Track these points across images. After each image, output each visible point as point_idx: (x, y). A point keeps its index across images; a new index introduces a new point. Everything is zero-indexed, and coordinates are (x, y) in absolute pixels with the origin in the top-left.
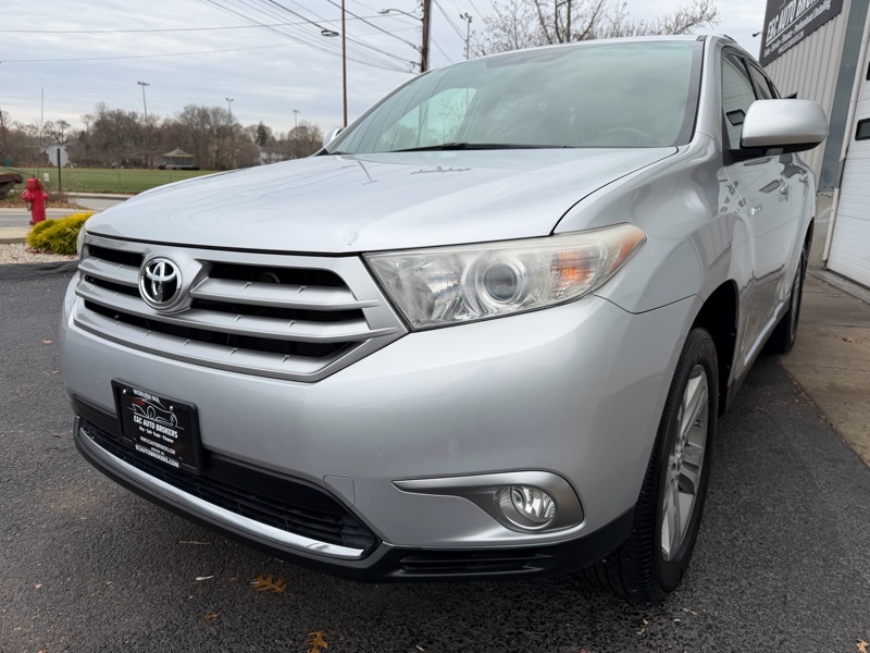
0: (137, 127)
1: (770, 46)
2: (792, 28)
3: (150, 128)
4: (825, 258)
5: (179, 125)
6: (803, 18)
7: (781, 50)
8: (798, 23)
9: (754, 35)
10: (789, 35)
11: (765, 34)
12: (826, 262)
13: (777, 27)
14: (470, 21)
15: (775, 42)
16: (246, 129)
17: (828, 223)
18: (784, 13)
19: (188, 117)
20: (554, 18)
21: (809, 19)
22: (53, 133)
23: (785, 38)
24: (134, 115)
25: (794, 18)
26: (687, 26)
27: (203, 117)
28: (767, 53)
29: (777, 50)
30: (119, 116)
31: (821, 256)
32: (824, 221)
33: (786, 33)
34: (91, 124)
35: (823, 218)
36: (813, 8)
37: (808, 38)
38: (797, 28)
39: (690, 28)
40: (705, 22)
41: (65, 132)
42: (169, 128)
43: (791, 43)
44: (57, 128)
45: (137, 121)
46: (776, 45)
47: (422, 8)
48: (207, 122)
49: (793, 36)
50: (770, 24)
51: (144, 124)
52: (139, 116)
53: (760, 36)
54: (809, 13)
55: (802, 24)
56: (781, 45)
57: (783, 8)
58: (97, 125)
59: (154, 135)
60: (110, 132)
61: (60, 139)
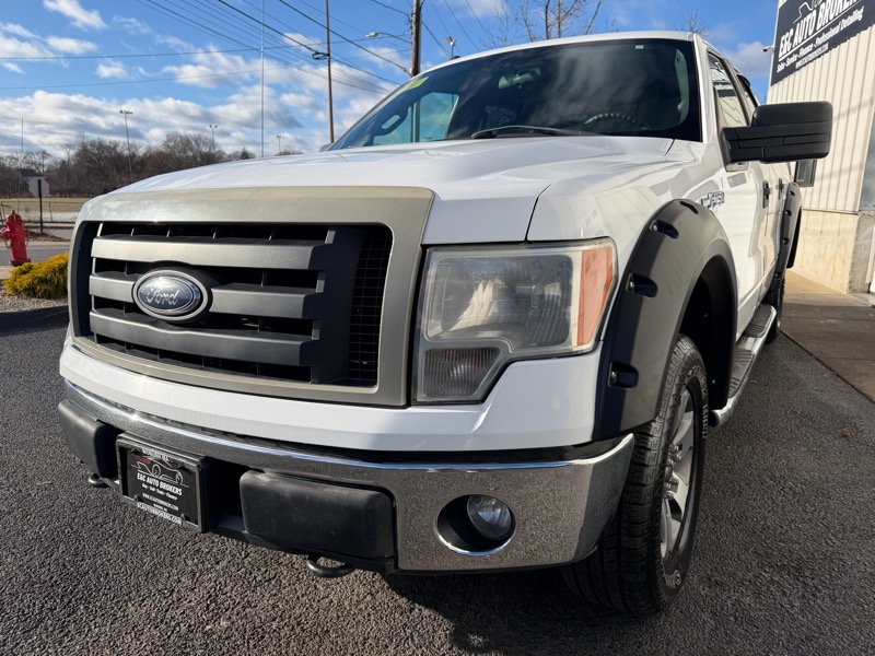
1: (785, 61)
2: (813, 41)
4: (867, 282)
5: (161, 152)
6: (826, 31)
7: (798, 64)
8: (820, 35)
10: (809, 49)
11: (777, 49)
12: (869, 285)
13: (792, 41)
15: (790, 56)
16: (230, 156)
17: (870, 244)
18: (800, 28)
19: (172, 144)
21: (834, 31)
22: (33, 163)
23: (803, 52)
25: (815, 31)
27: (186, 146)
28: (781, 68)
29: (793, 64)
31: (864, 278)
32: (866, 242)
33: (804, 46)
34: (72, 152)
35: (864, 239)
36: (840, 19)
37: (834, 50)
38: (819, 41)
42: (151, 157)
43: (812, 56)
44: (37, 159)
45: (119, 150)
46: (792, 60)
48: (190, 149)
49: (814, 49)
50: (783, 38)
51: (126, 153)
52: (121, 145)
54: (834, 25)
55: (826, 37)
56: (798, 59)
57: (799, 21)
58: (78, 155)
59: (137, 163)
60: (92, 161)
61: (41, 169)
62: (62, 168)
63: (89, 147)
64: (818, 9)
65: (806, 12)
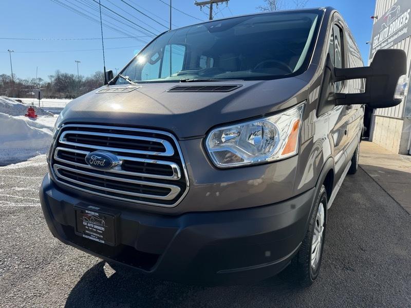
24: (73, 76)
30: (66, 77)
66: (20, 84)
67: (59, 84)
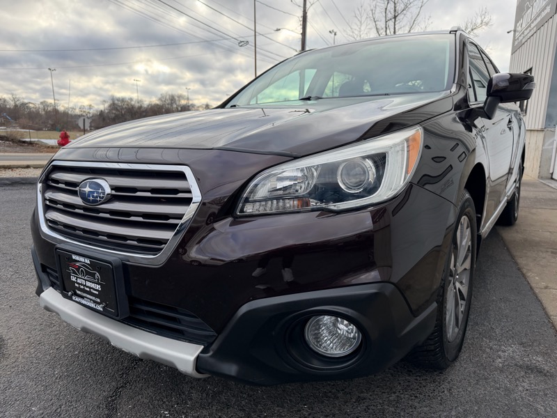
0: (133, 107)
1: (518, 39)
2: (530, 26)
3: (140, 107)
4: (551, 172)
5: (158, 105)
6: (535, 19)
7: (524, 41)
8: (533, 22)
9: (508, 32)
10: (528, 31)
11: (515, 31)
12: (552, 174)
13: (521, 26)
14: (335, 34)
15: (520, 36)
16: (198, 107)
17: (552, 148)
18: (525, 17)
19: (163, 100)
20: (385, 29)
21: (539, 19)
22: (85, 112)
23: (526, 33)
24: (131, 99)
25: (531, 19)
26: (472, 30)
27: (172, 100)
28: (516, 43)
29: (522, 40)
30: (122, 100)
31: (549, 170)
32: (550, 147)
33: (526, 29)
34: (107, 105)
35: (549, 145)
36: (541, 12)
37: (539, 31)
38: (533, 25)
39: (475, 31)
40: (484, 27)
41: (91, 111)
42: (151, 107)
43: (530, 35)
44: (87, 109)
45: (133, 103)
46: (521, 38)
47: (301, 27)
48: (175, 102)
49: (530, 31)
50: (518, 25)
51: (137, 105)
52: (134, 100)
53: (512, 33)
54: (538, 16)
55: (535, 23)
56: (524, 37)
57: (525, 14)
58: (110, 106)
59: (143, 112)
60: (117, 110)
61: (88, 115)
62: (100, 114)
63: (116, 102)
64: (532, 6)
65: (528, 8)
66: (65, 114)
67: (114, 112)
